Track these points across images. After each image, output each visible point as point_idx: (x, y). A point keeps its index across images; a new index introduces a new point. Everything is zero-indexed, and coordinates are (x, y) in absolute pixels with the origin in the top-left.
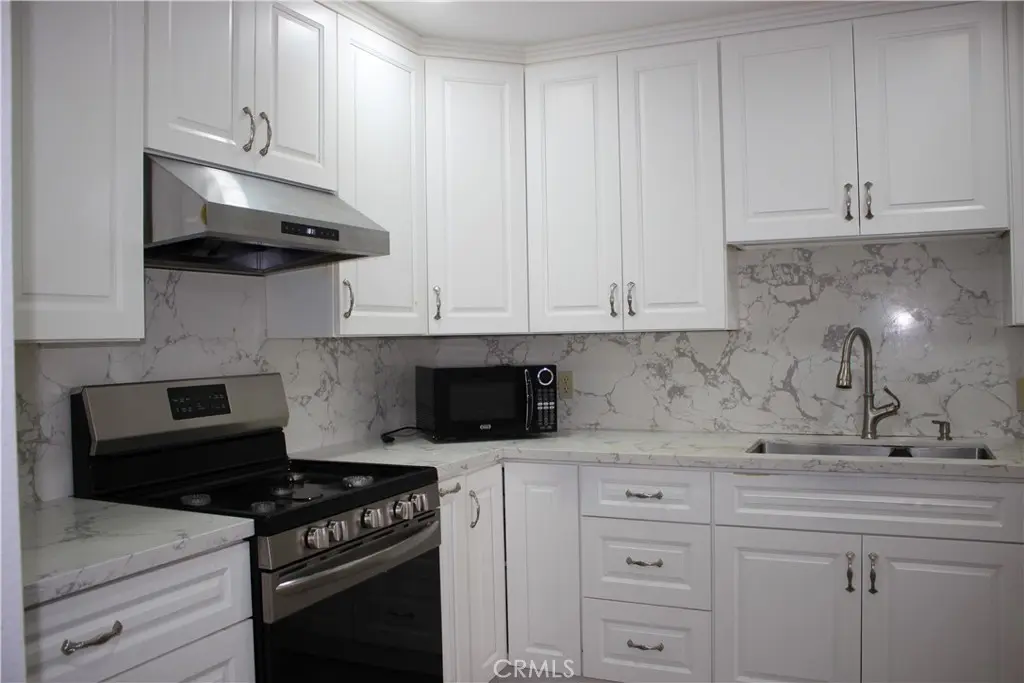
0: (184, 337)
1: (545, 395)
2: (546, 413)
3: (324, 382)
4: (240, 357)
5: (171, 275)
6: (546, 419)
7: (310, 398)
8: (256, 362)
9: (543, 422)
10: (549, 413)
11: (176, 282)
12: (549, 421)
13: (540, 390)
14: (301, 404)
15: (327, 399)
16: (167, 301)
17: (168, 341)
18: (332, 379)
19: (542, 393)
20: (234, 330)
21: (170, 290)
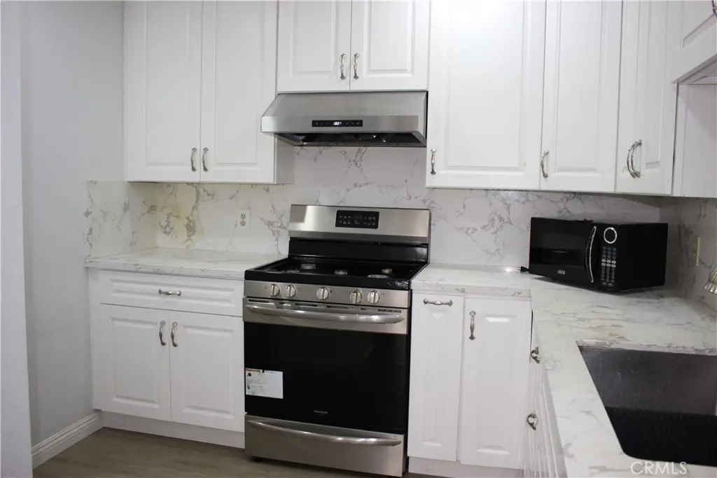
0: (367, 184)
1: (609, 253)
2: (608, 269)
3: (493, 220)
4: (410, 198)
5: (359, 151)
6: (608, 277)
7: (476, 230)
8: (424, 201)
9: (605, 278)
10: (611, 271)
11: (363, 153)
12: (610, 279)
13: (604, 248)
14: (466, 233)
15: (495, 233)
16: (356, 164)
17: (355, 185)
18: (501, 219)
19: (607, 250)
20: (406, 181)
21: (359, 158)
